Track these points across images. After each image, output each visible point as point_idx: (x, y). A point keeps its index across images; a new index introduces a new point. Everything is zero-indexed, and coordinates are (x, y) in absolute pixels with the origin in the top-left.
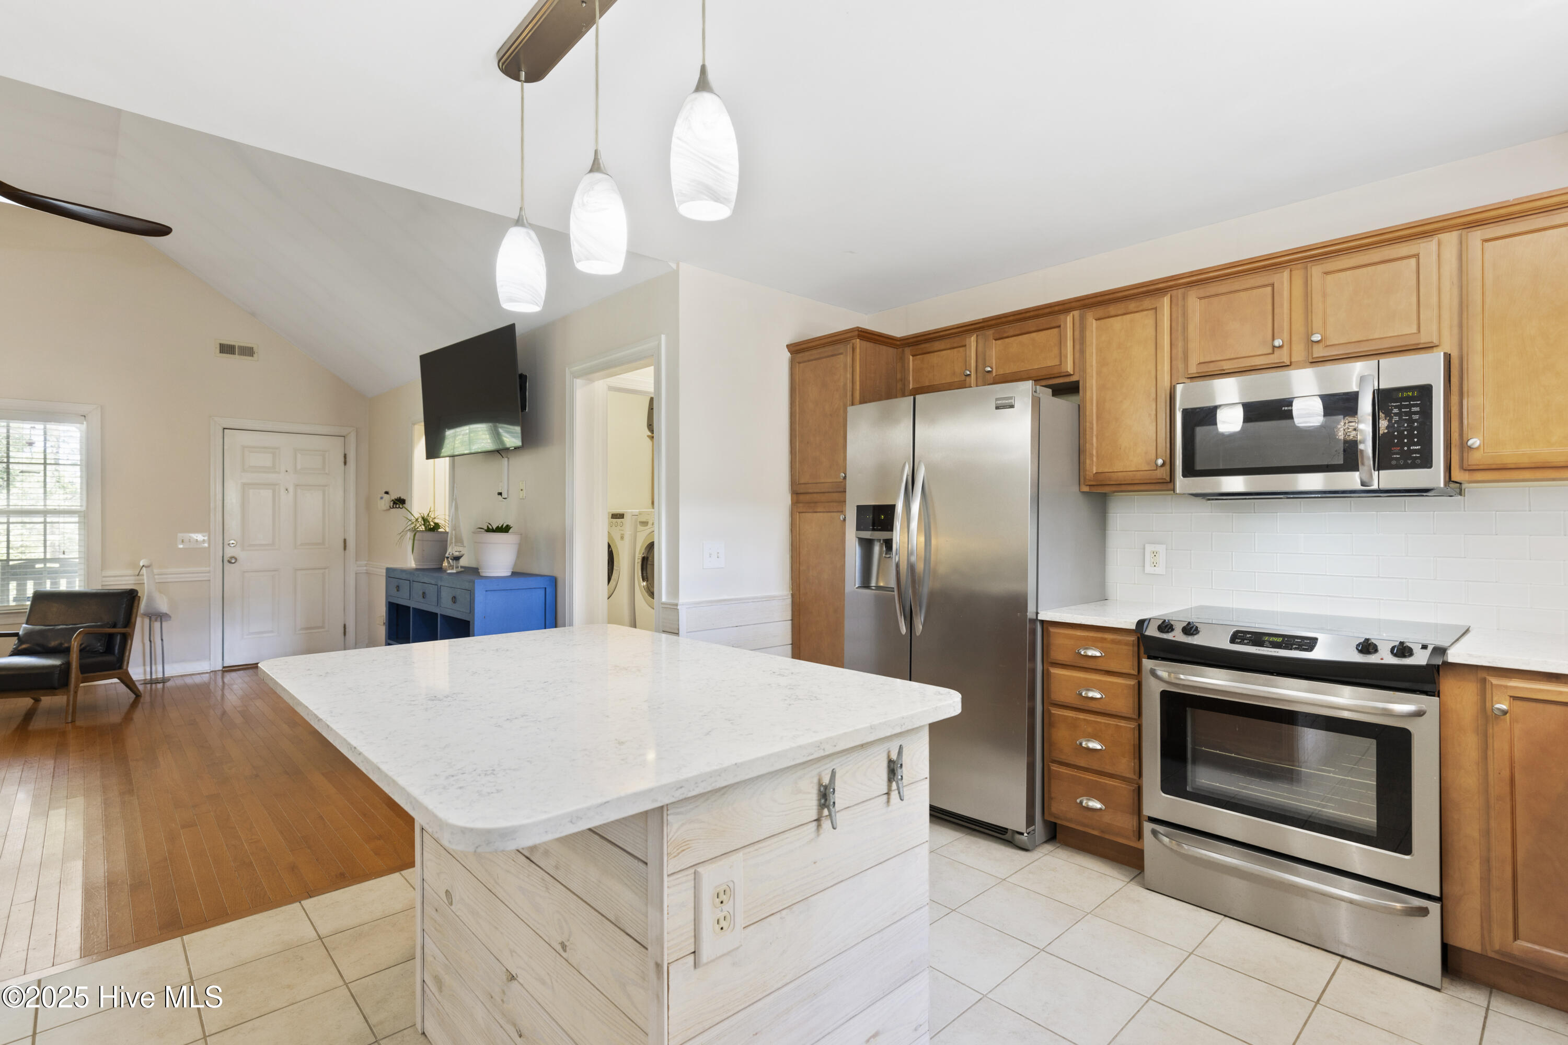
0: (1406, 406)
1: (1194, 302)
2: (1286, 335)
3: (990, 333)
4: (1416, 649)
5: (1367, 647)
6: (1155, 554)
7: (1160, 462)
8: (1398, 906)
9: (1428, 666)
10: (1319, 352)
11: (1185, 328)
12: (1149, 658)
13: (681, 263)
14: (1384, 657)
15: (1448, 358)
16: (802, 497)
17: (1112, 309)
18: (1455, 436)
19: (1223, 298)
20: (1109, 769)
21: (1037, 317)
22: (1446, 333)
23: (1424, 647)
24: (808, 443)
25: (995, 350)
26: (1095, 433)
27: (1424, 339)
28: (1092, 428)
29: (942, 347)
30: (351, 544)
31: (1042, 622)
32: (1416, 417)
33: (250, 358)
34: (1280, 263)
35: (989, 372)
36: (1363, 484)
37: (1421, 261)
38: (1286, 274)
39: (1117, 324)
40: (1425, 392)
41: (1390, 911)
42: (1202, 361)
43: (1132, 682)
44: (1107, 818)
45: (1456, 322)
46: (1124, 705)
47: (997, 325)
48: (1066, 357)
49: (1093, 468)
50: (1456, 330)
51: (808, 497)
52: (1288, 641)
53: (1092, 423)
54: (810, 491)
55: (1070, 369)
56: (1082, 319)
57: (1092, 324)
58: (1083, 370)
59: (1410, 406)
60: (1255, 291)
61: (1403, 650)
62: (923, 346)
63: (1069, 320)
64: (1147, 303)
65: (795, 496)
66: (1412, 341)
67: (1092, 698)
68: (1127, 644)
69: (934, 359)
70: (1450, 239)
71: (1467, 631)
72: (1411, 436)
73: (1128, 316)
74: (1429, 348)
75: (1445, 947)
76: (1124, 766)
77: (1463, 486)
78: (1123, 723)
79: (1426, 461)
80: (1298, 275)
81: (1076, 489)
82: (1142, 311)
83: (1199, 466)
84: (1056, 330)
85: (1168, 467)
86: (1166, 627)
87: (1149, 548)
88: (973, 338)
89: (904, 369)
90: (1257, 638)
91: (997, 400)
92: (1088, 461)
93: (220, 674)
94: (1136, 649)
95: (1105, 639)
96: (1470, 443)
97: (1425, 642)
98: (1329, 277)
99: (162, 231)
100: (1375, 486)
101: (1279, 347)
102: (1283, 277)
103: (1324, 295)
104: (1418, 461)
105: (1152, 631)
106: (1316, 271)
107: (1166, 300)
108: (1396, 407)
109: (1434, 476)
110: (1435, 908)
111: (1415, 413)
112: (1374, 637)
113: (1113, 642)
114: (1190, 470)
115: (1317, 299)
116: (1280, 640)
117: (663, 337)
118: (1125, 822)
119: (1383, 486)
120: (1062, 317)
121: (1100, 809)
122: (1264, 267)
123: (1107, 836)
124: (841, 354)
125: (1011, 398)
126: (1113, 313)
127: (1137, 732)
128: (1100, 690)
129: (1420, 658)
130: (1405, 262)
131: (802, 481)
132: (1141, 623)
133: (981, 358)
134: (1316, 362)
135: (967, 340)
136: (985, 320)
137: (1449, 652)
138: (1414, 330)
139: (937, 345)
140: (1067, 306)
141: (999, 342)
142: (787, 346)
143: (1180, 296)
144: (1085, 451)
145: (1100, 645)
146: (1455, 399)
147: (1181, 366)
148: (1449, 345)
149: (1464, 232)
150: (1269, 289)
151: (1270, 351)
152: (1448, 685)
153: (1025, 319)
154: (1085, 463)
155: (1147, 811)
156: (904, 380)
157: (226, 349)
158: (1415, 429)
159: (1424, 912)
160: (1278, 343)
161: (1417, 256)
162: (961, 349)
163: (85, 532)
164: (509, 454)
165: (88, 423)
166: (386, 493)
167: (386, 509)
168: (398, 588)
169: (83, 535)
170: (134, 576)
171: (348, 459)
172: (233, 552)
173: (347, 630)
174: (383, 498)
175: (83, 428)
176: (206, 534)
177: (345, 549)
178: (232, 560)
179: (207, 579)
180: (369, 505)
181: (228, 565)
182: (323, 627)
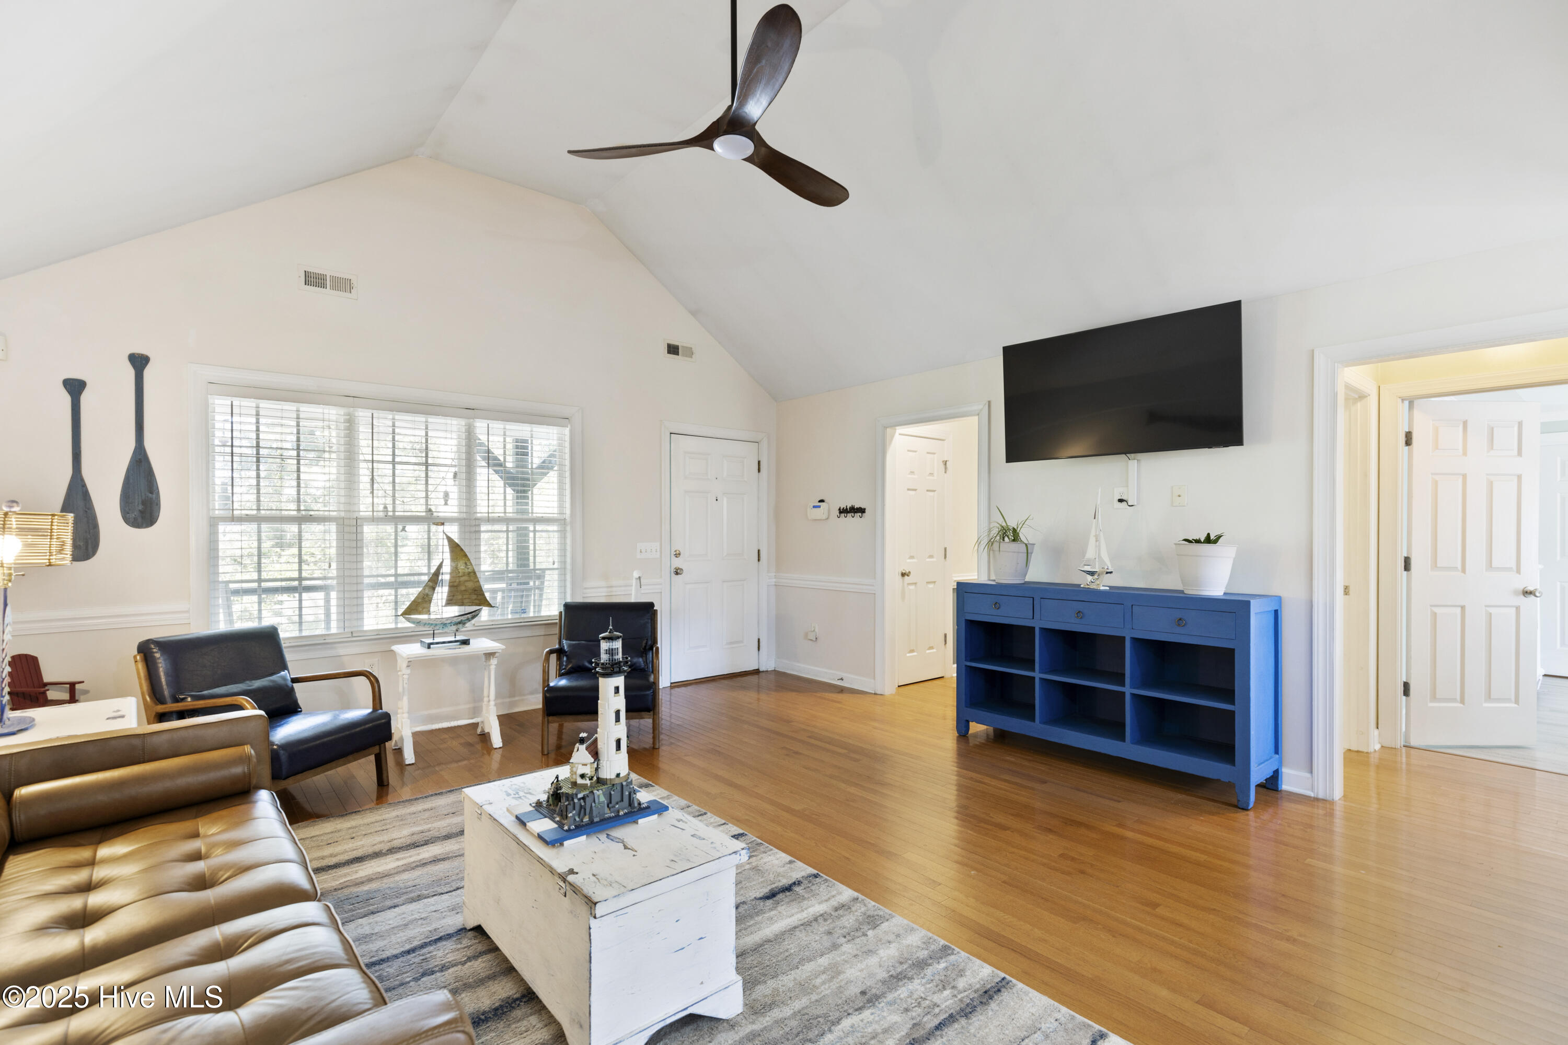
30: (763, 555)
33: (689, 359)
93: (668, 690)
157: (673, 349)
163: (569, 541)
164: (1140, 456)
165: (571, 426)
166: (822, 501)
167: (824, 518)
168: (997, 605)
169: (565, 544)
170: (608, 587)
171: (761, 467)
172: (677, 563)
173: (761, 644)
174: (819, 507)
175: (567, 431)
176: (658, 544)
177: (759, 560)
178: (677, 572)
179: (659, 591)
180: (779, 515)
181: (674, 577)
182: (742, 642)
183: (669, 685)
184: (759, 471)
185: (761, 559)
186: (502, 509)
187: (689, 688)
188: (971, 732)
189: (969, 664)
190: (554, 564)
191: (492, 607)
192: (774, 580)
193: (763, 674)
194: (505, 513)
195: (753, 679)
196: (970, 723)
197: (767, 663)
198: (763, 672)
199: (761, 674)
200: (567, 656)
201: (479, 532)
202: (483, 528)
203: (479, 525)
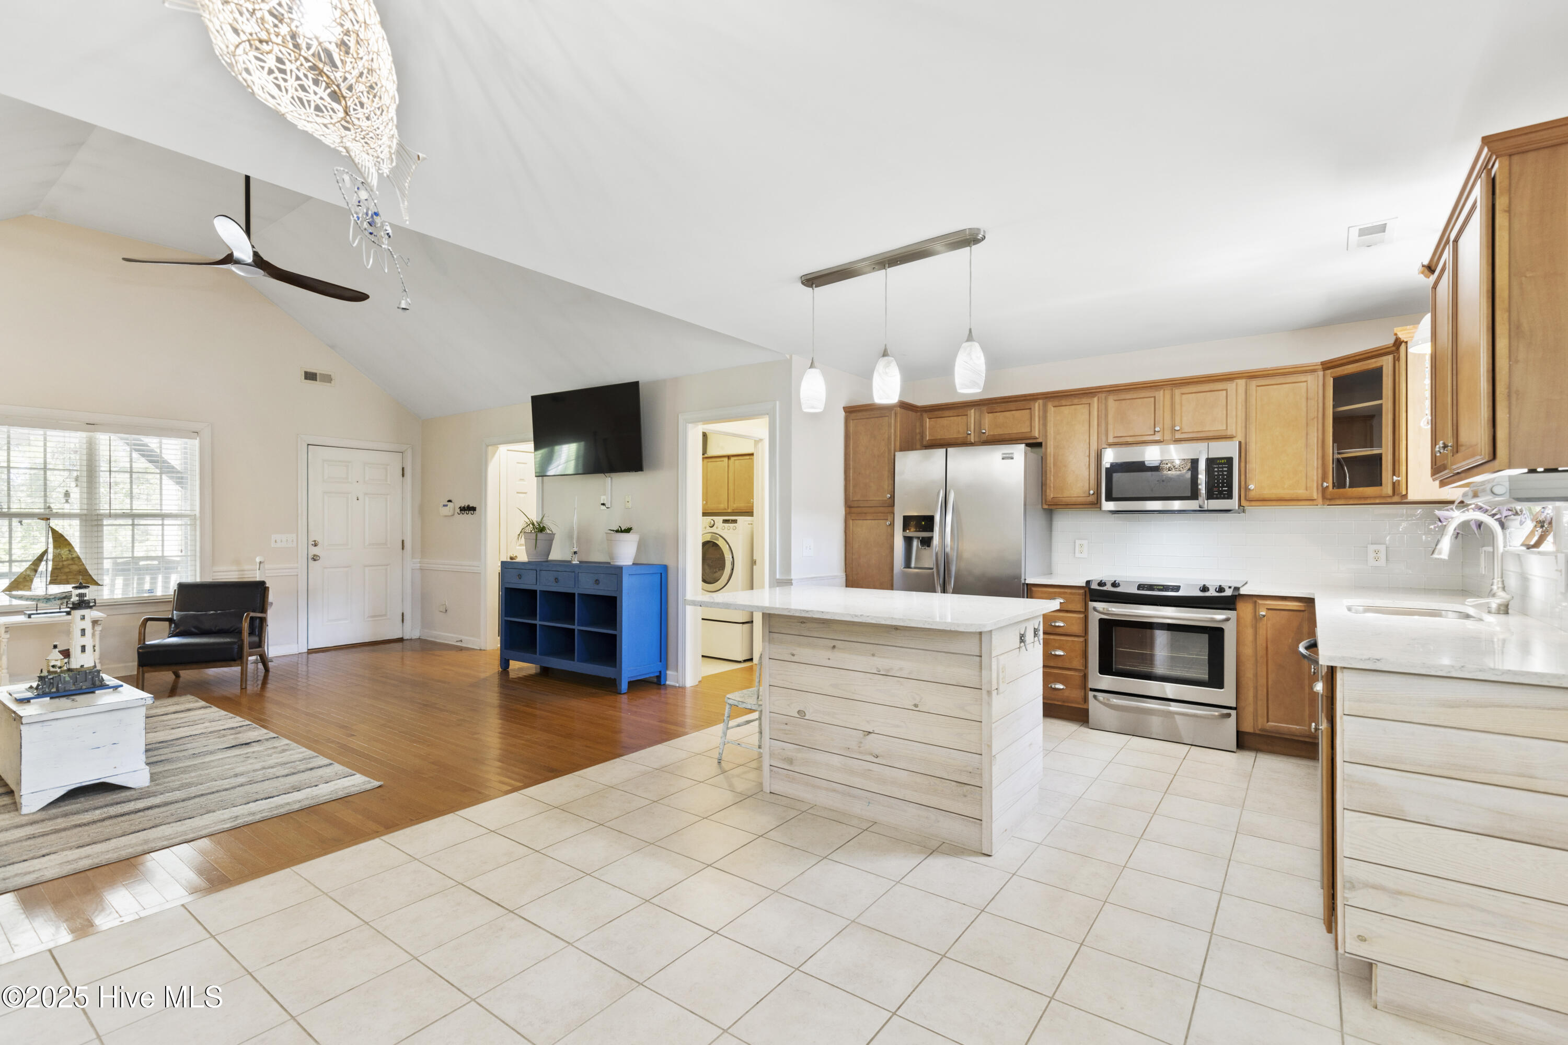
0: (1221, 468)
1: (1111, 402)
2: (1161, 426)
3: (984, 408)
4: (1227, 589)
5: (1205, 589)
6: (1081, 546)
7: (1092, 492)
8: (1216, 714)
9: (1232, 596)
10: (1178, 436)
11: (1106, 416)
12: (1091, 601)
13: (793, 355)
14: (1212, 593)
15: (1240, 443)
16: (853, 510)
17: (1064, 402)
18: (1243, 483)
19: (1128, 401)
20: (1067, 665)
21: (1016, 401)
22: (1239, 429)
23: (1230, 587)
24: (859, 474)
25: (987, 419)
26: (1052, 474)
27: (1229, 433)
28: (1051, 471)
29: (951, 415)
30: (408, 545)
31: (1027, 584)
32: (1225, 473)
33: (329, 384)
34: (1159, 386)
35: (984, 433)
36: (1200, 507)
37: (1228, 393)
38: (1162, 392)
39: (1066, 410)
40: (1229, 460)
41: (1214, 717)
42: (1116, 436)
43: (1082, 616)
44: (1067, 693)
45: (1244, 425)
46: (1077, 628)
47: (989, 404)
48: (1035, 428)
49: (1051, 494)
50: (1244, 430)
51: (859, 510)
52: (1166, 588)
53: (1050, 468)
54: (862, 505)
55: (1037, 435)
56: (1045, 406)
57: (1051, 409)
58: (1046, 436)
59: (1223, 468)
60: (1145, 399)
61: (1221, 589)
62: (936, 413)
63: (1037, 406)
64: (1084, 400)
65: (848, 509)
66: (1223, 434)
67: (1059, 626)
68: (1079, 594)
69: (944, 422)
70: (1241, 383)
71: (1246, 583)
72: (1223, 483)
73: (1073, 406)
74: (1230, 438)
75: (1238, 732)
76: (1077, 663)
77: (1245, 508)
78: (1076, 639)
79: (1229, 496)
80: (1168, 393)
81: (1040, 506)
82: (1081, 404)
83: (1114, 496)
84: (1028, 411)
85: (1096, 495)
86: (1101, 584)
87: (1078, 542)
88: (973, 411)
89: (922, 426)
90: (1151, 587)
91: (1004, 454)
92: (1048, 491)
93: (305, 655)
94: (1084, 597)
95: (1066, 592)
96: (1249, 487)
97: (1230, 585)
98: (1184, 396)
99: (359, 297)
100: (1206, 509)
101: (1158, 432)
102: (1160, 394)
103: (1181, 406)
104: (1226, 496)
105: (1094, 586)
106: (1177, 392)
107: (1096, 399)
108: (1216, 468)
109: (1233, 503)
110: (1233, 713)
111: (1225, 471)
112: (1207, 584)
113: (1071, 593)
114: (1109, 498)
115: (1177, 407)
116: (1162, 587)
117: (778, 402)
118: (1076, 694)
119: (1210, 508)
120: (1032, 403)
121: (1063, 689)
122: (1150, 387)
123: (1066, 704)
124: (887, 416)
125: (1012, 454)
126: (1064, 404)
127: (1084, 643)
128: (1063, 621)
129: (1228, 593)
130: (1221, 392)
131: (855, 499)
132: (1088, 582)
133: (979, 425)
134: (1177, 441)
135: (969, 412)
136: (981, 400)
137: (1241, 589)
138: (1225, 428)
139: (947, 413)
140: (1035, 397)
141: (990, 415)
142: (844, 408)
143: (1103, 398)
144: (1046, 485)
145: (1063, 596)
146: (1243, 464)
147: (1104, 439)
148: (1240, 437)
149: (1248, 380)
150: (1153, 399)
151: (1153, 433)
152: (1240, 605)
153: (1007, 402)
154: (1046, 491)
155: (1091, 685)
156: (922, 434)
157: (310, 376)
158: (1225, 479)
159: (1229, 715)
160: (1157, 429)
161: (1226, 390)
162: (964, 417)
163: (198, 533)
164: (613, 475)
165: (200, 439)
166: (450, 501)
167: (450, 514)
168: (520, 576)
169: (195, 535)
170: (239, 571)
171: (405, 472)
172: (314, 551)
173: (405, 618)
174: (447, 506)
175: (196, 442)
176: (294, 535)
177: (403, 549)
178: (315, 558)
179: (295, 574)
180: (422, 511)
181: (311, 562)
182: (385, 615)
183: (306, 651)
184: (403, 475)
185: (405, 548)
186: (129, 507)
187: (328, 654)
188: (511, 667)
189: (506, 618)
190: (182, 552)
191: (100, 585)
192: (419, 565)
193: (407, 642)
194: (131, 509)
195: (398, 646)
196: (510, 661)
197: (412, 631)
198: (407, 640)
199: (405, 641)
200: (174, 623)
201: (102, 525)
202: (105, 522)
203: (102, 520)
